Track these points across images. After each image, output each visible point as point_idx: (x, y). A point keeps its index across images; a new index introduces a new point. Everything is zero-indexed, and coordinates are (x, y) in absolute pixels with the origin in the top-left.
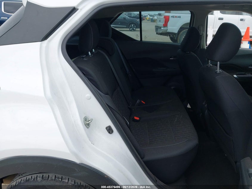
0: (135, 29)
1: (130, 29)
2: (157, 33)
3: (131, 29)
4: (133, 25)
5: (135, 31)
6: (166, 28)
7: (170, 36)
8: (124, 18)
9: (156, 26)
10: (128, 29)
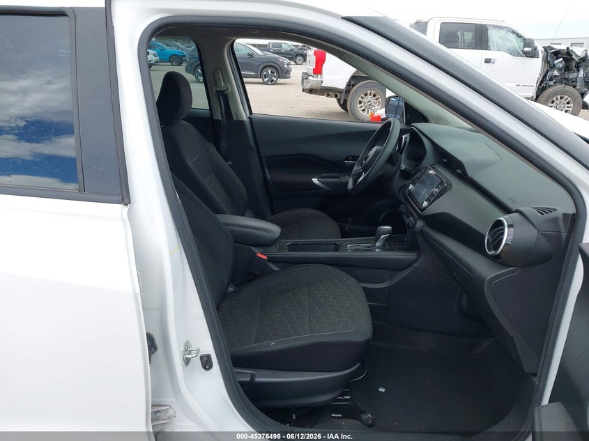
0: (275, 79)
1: (263, 80)
2: (303, 90)
3: (266, 80)
4: (270, 71)
5: (276, 83)
6: (319, 78)
7: (336, 96)
8: (249, 54)
9: (303, 73)
10: (260, 80)
